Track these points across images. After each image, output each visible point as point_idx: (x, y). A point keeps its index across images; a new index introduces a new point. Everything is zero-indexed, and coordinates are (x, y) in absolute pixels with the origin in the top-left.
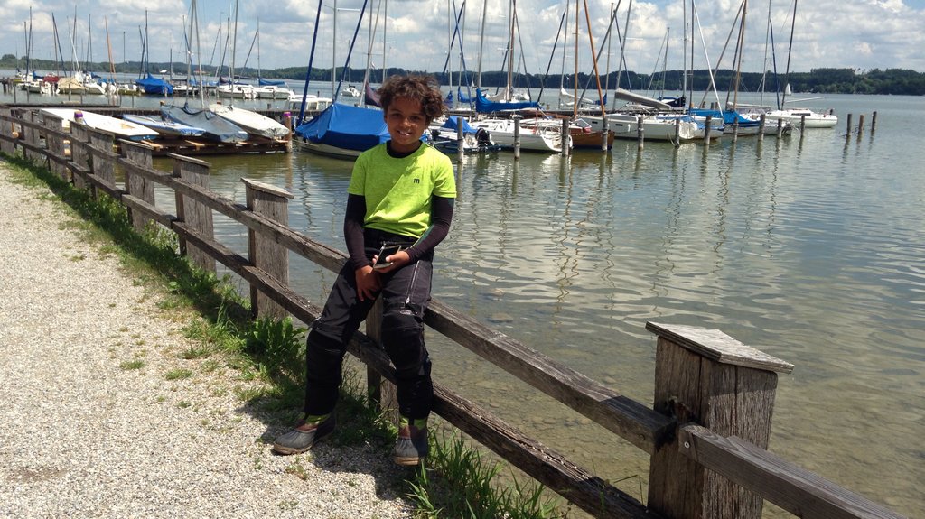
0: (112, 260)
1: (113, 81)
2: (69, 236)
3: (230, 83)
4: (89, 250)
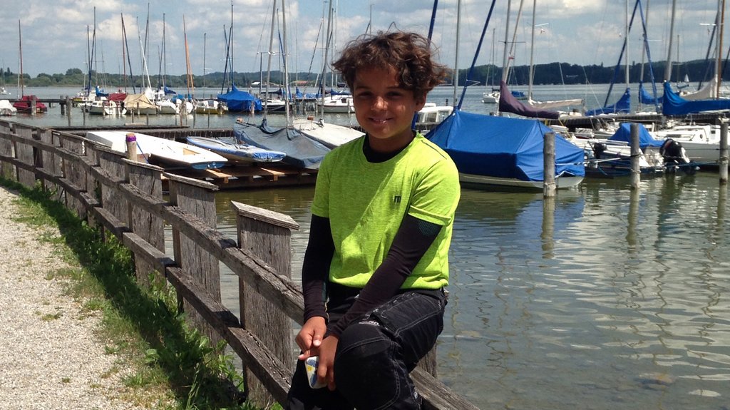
0: (94, 320)
1: (190, 98)
2: (52, 288)
3: (333, 94)
4: (69, 305)
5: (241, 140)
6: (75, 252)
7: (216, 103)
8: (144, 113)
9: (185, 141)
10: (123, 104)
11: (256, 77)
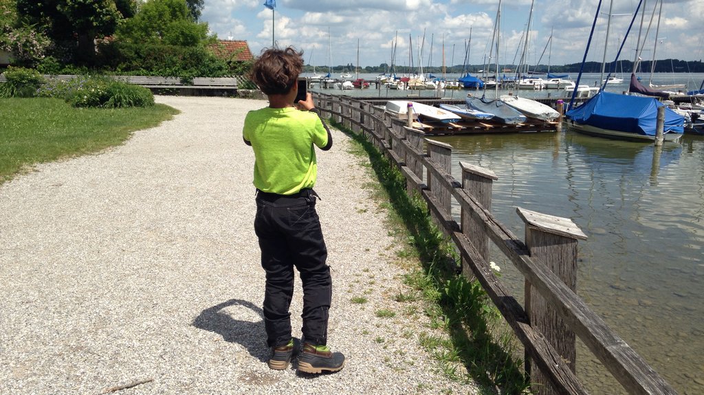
0: (384, 214)
1: (443, 80)
2: (364, 193)
3: (524, 78)
4: (372, 205)
5: (470, 106)
6: (377, 173)
7: (457, 83)
8: (419, 88)
9: (438, 107)
10: (407, 84)
11: (481, 67)
